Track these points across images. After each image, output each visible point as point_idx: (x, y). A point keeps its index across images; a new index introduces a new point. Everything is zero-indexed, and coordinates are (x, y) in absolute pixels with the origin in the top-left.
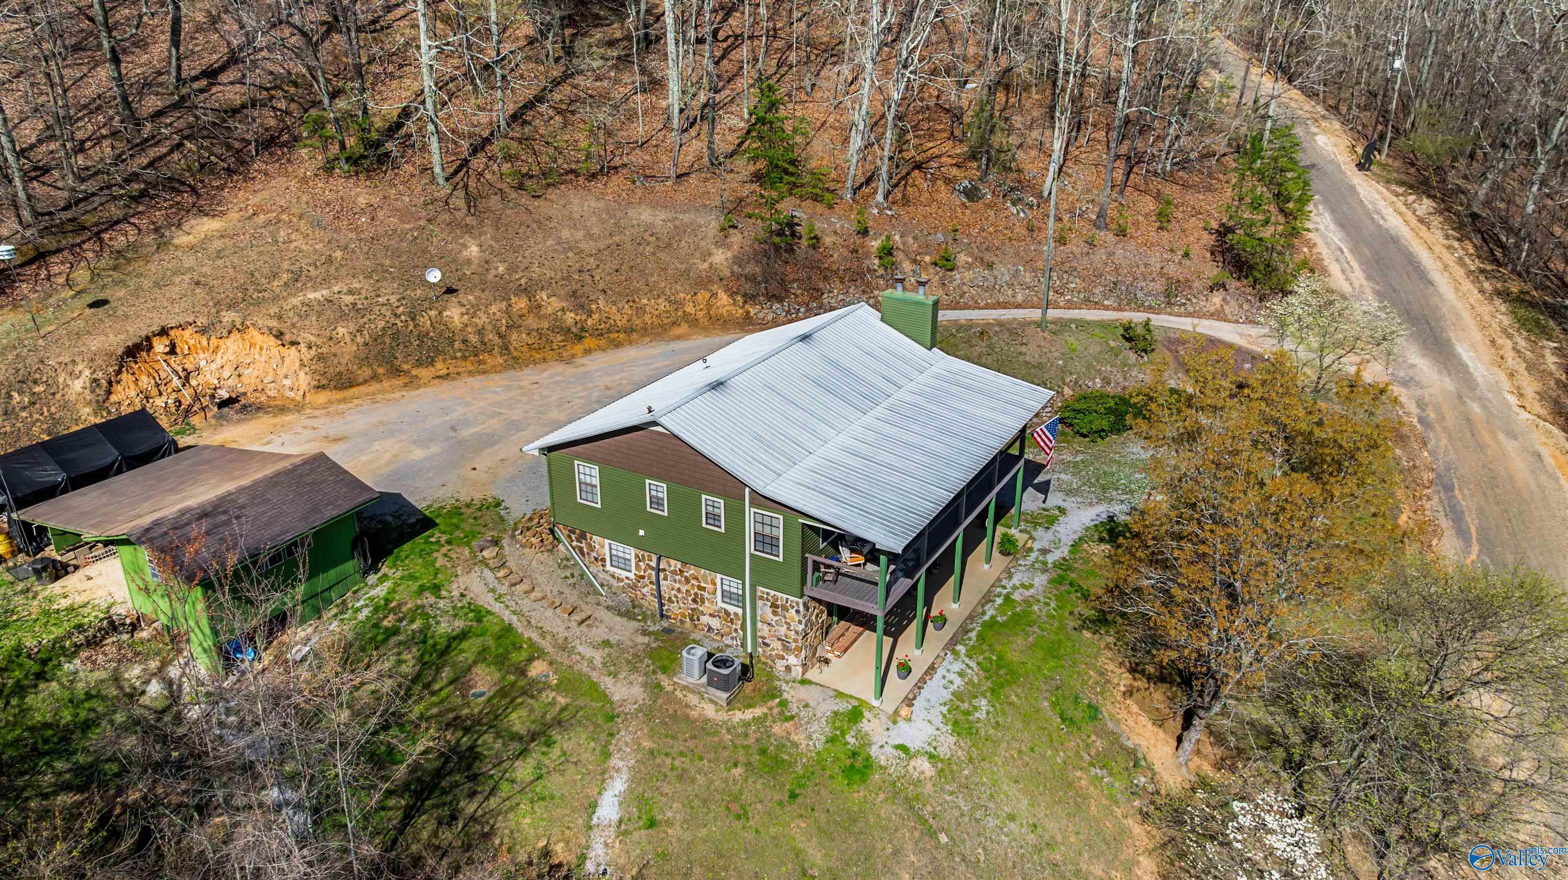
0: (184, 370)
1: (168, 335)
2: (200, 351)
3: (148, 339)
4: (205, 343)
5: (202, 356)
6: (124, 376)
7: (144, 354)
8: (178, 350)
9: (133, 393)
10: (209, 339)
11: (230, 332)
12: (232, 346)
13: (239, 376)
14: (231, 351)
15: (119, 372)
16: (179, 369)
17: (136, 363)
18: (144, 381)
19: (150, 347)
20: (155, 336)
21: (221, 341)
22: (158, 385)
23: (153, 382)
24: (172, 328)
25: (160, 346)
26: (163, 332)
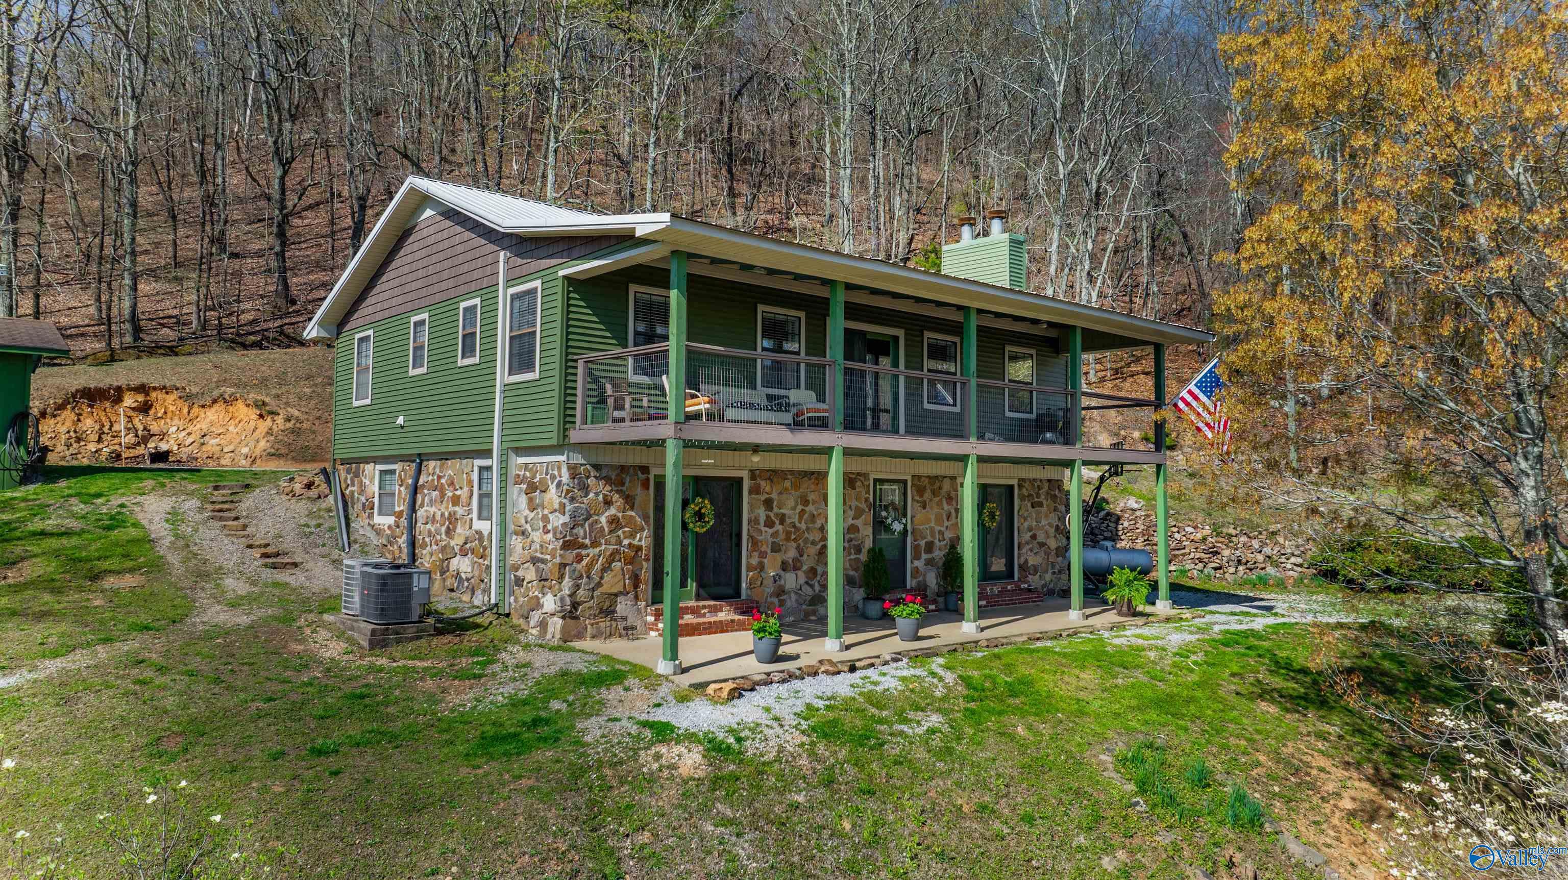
0: (145, 429)
1: (147, 394)
2: (176, 418)
3: (119, 389)
4: (185, 410)
5: (176, 421)
6: (68, 415)
7: (108, 404)
8: (152, 412)
9: (63, 429)
10: (190, 408)
11: (215, 401)
12: (213, 415)
13: (203, 444)
14: (208, 420)
15: (61, 407)
16: (140, 427)
17: (91, 406)
18: (88, 423)
19: (118, 400)
20: (130, 389)
21: (203, 410)
22: (101, 433)
23: (97, 427)
24: (155, 389)
25: (129, 401)
26: (142, 389)
